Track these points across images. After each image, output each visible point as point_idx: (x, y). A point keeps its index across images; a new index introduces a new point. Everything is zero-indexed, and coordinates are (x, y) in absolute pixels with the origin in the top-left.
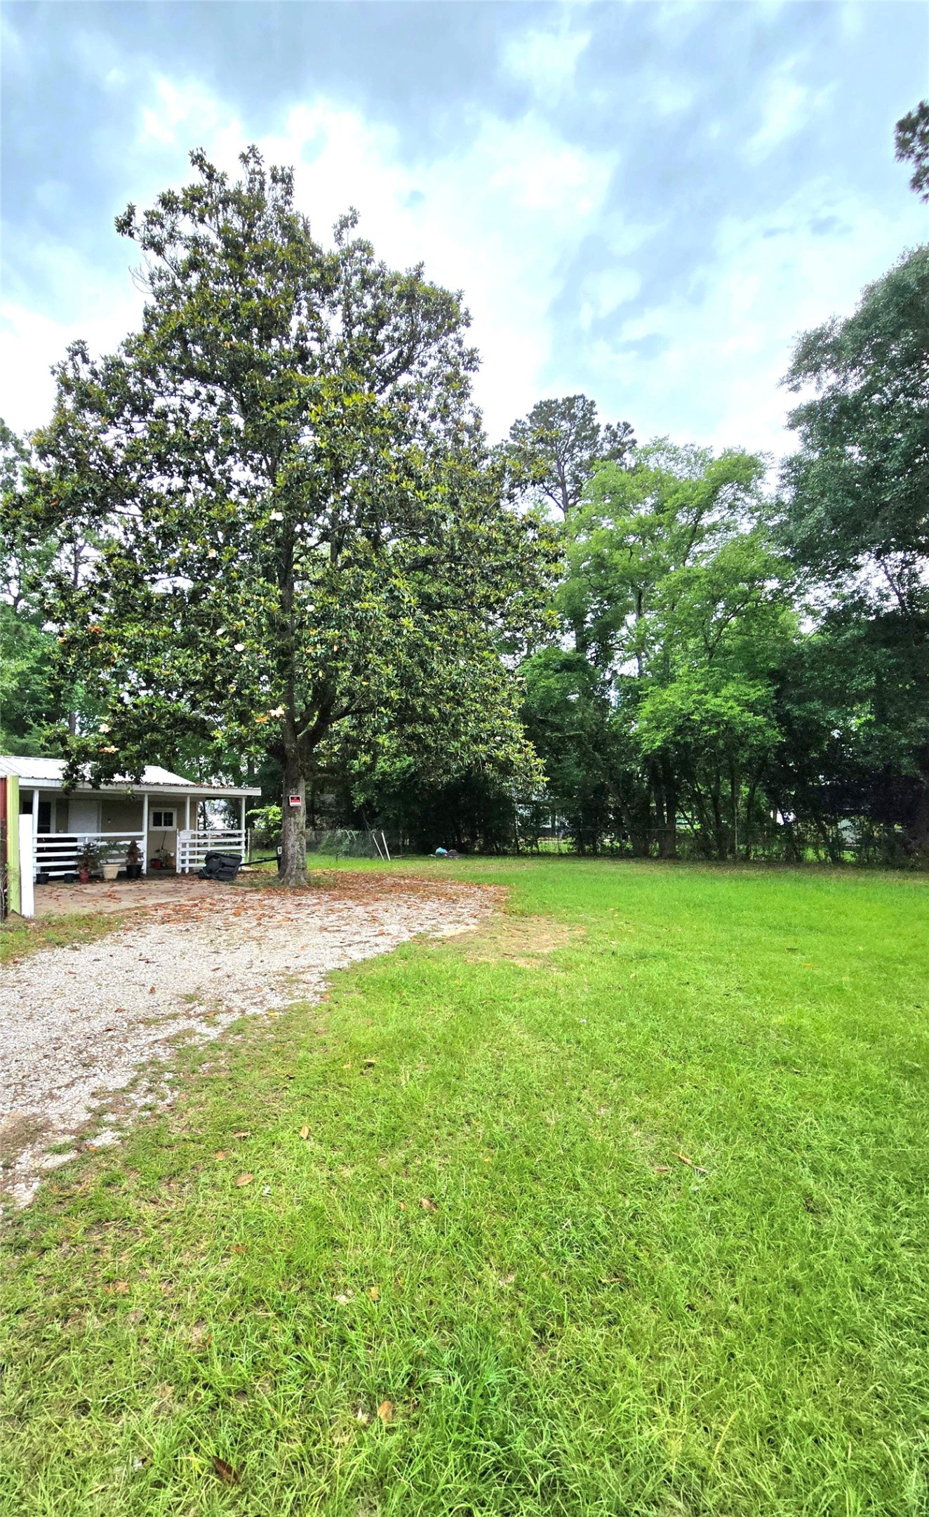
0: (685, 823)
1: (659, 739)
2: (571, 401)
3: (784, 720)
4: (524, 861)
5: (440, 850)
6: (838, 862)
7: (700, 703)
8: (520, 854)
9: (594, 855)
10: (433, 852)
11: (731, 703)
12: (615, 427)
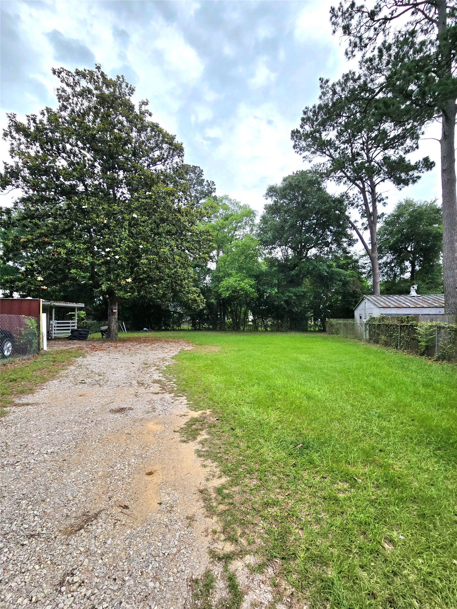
0: (228, 320)
1: (227, 294)
2: (195, 167)
3: (258, 290)
4: (175, 332)
5: (145, 329)
6: (266, 330)
7: (239, 284)
8: (174, 330)
9: (199, 330)
10: (143, 330)
11: (247, 285)
12: (209, 182)
